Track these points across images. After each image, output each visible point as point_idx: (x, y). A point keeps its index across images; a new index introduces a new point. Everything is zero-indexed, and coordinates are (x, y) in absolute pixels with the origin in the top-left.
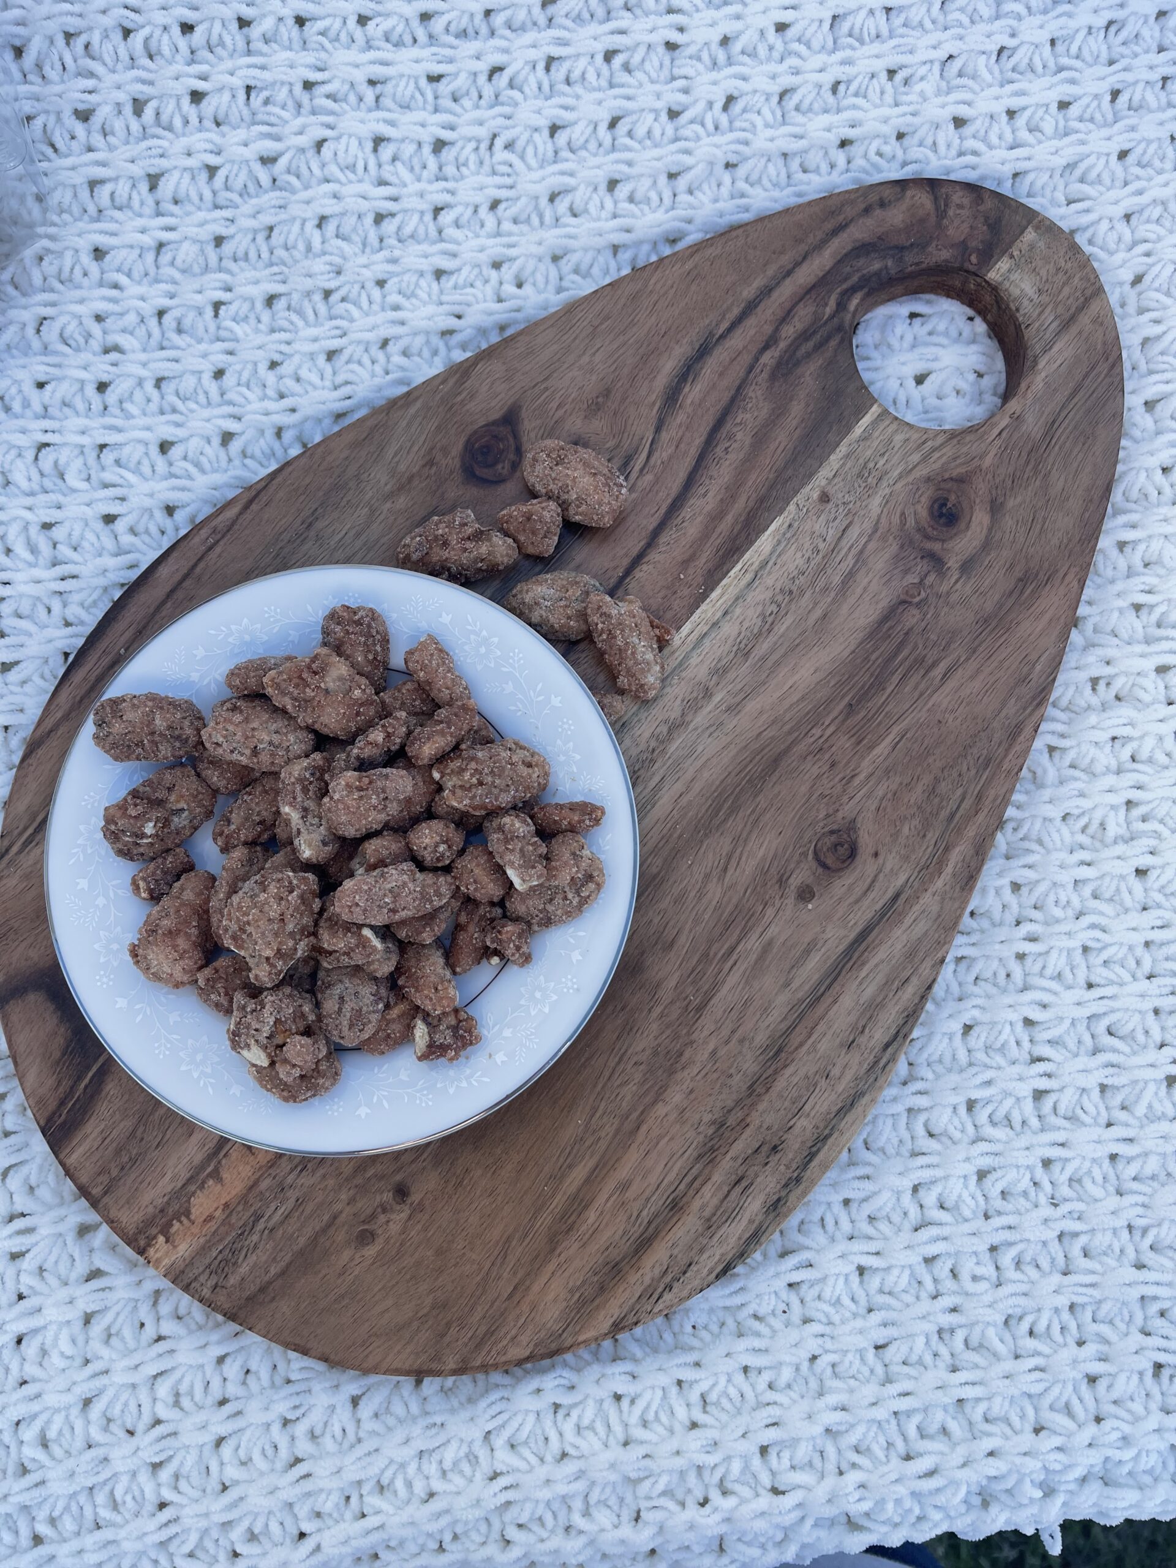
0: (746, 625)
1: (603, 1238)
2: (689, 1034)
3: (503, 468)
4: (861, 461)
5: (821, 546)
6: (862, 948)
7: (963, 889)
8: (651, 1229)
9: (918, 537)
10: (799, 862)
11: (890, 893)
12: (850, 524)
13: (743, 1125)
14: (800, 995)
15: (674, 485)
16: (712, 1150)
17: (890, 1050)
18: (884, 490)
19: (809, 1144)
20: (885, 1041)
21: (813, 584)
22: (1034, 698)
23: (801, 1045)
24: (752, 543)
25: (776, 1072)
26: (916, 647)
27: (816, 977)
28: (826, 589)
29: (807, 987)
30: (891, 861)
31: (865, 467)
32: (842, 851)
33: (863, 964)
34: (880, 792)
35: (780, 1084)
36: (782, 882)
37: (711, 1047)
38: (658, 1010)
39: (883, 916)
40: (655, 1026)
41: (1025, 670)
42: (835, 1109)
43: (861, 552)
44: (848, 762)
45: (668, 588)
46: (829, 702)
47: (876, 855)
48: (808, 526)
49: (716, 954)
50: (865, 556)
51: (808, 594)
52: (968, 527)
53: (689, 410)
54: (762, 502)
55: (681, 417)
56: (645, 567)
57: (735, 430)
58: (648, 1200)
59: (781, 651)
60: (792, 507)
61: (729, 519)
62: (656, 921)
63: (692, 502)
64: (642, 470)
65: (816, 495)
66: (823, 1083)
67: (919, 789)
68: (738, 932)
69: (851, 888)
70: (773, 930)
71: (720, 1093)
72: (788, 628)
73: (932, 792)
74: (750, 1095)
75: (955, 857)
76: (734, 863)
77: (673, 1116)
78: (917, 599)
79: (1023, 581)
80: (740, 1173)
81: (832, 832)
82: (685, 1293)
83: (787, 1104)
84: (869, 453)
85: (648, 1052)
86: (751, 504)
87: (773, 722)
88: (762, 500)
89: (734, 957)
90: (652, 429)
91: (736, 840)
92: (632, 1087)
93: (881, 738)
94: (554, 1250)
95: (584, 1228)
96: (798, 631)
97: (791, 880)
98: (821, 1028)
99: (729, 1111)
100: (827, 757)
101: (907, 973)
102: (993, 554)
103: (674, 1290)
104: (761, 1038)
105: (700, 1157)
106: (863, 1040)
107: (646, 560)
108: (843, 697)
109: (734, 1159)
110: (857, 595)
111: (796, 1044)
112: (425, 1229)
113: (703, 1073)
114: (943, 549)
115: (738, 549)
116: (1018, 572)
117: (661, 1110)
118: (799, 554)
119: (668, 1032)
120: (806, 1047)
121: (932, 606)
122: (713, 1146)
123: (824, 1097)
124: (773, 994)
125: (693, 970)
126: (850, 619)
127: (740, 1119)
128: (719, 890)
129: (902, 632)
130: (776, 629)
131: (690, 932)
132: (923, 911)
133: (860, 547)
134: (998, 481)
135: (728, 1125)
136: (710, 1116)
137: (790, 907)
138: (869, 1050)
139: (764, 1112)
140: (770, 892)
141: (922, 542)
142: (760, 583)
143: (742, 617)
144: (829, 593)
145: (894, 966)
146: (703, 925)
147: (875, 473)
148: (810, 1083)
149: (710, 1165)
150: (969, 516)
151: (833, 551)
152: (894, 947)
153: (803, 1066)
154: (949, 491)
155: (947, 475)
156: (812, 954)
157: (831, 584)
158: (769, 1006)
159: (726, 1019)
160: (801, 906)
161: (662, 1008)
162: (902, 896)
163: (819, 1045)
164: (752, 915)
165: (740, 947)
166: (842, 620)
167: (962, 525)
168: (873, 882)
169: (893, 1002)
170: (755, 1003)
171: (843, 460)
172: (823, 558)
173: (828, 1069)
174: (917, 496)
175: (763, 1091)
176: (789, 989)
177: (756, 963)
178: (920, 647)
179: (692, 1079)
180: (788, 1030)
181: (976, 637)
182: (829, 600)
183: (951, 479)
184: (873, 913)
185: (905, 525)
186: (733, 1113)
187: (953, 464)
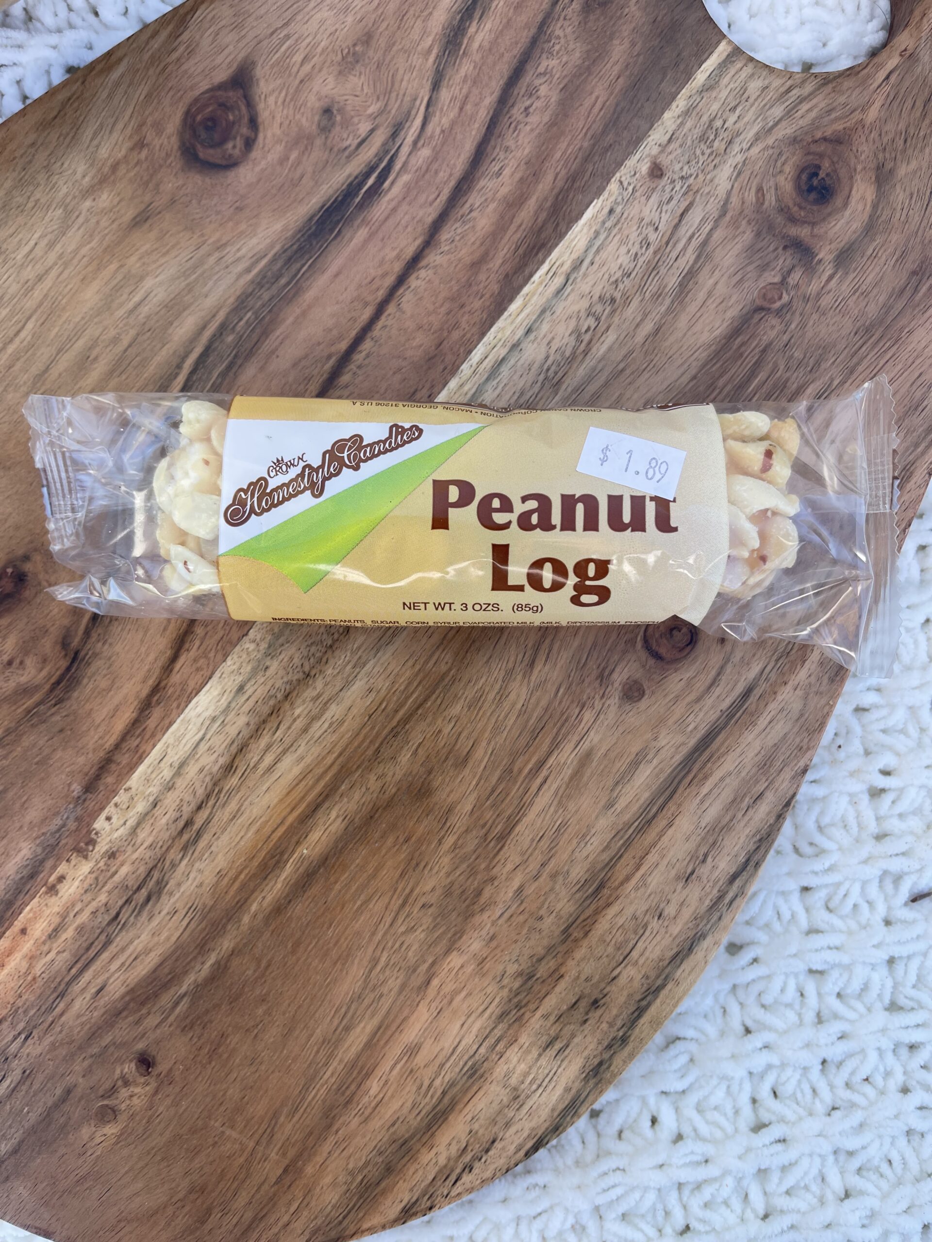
0: (555, 346)
1: (388, 1112)
2: (488, 869)
3: (234, 147)
4: (705, 118)
5: (652, 237)
6: (704, 757)
7: (832, 680)
8: (446, 1100)
9: (779, 220)
10: (625, 652)
11: (740, 688)
12: (691, 204)
13: (556, 976)
14: (627, 817)
15: (459, 162)
16: (519, 1006)
17: (738, 883)
18: (735, 158)
19: (638, 997)
20: (732, 870)
23: (628, 879)
24: (561, 236)
25: (597, 912)
26: (776, 367)
27: (647, 795)
28: (657, 296)
29: (635, 808)
30: (743, 647)
31: (710, 126)
32: (681, 636)
33: (706, 778)
35: (603, 925)
36: (604, 677)
37: (516, 884)
38: (450, 840)
39: (731, 716)
40: (446, 860)
41: (918, 394)
42: (670, 954)
43: (705, 243)
45: (453, 299)
47: (724, 640)
48: (634, 211)
49: (520, 771)
50: (709, 248)
51: (635, 303)
52: (845, 206)
53: (477, 57)
54: (574, 181)
55: (466, 68)
56: (423, 273)
57: (537, 82)
58: (442, 1066)
59: (602, 379)
60: (613, 186)
61: (532, 204)
62: (446, 730)
63: (482, 183)
64: (415, 143)
65: (645, 168)
66: (654, 924)
68: (548, 741)
69: (690, 683)
70: (594, 737)
71: (528, 939)
72: (610, 349)
74: (564, 941)
76: (543, 655)
77: (470, 969)
78: (778, 305)
79: (918, 274)
80: (552, 1033)
82: (488, 1174)
83: (610, 949)
84: (715, 107)
85: (439, 892)
86: (560, 183)
88: (573, 178)
89: (544, 773)
90: (428, 86)
92: (420, 934)
94: (330, 1126)
95: (366, 1100)
96: (623, 352)
97: (615, 676)
98: (652, 858)
99: (540, 960)
101: (760, 787)
102: (879, 240)
103: (475, 1171)
104: (578, 872)
105: (503, 1015)
106: (704, 871)
107: (423, 263)
109: (546, 1017)
110: (700, 302)
111: (621, 878)
112: (176, 1104)
113: (506, 915)
114: (813, 236)
115: (543, 245)
116: (911, 264)
117: (455, 960)
118: (623, 250)
119: (464, 866)
120: (633, 882)
121: (798, 313)
122: (520, 1001)
123: (655, 942)
124: (594, 816)
125: (493, 791)
126: (690, 333)
127: (553, 968)
128: (524, 690)
129: (757, 350)
130: (594, 350)
131: (489, 743)
132: (782, 710)
133: (703, 236)
134: (885, 140)
135: (538, 976)
136: (516, 966)
137: (613, 709)
138: (711, 884)
139: (583, 959)
140: (588, 691)
141: (785, 226)
142: (572, 290)
143: (550, 337)
144: (664, 299)
145: (744, 779)
146: (505, 733)
147: (723, 135)
148: (638, 926)
149: (516, 1025)
150: (847, 189)
151: (667, 243)
152: (743, 756)
153: (631, 903)
154: (821, 156)
155: (819, 135)
156: (642, 766)
157: (665, 287)
158: (589, 831)
159: (535, 849)
160: (628, 707)
161: (455, 837)
162: (755, 692)
163: (650, 879)
164: (566, 720)
165: (551, 761)
166: (680, 335)
167: (839, 201)
168: (719, 674)
169: (742, 824)
170: (570, 829)
171: (680, 120)
172: (655, 253)
173: (662, 906)
174: (779, 164)
175: (581, 935)
176: (613, 810)
177: (571, 779)
178: (782, 367)
179: (494, 923)
180: (611, 860)
181: (856, 352)
182: (663, 309)
183: (825, 139)
184: (718, 713)
185: (762, 204)
186: (543, 963)
187: (826, 119)
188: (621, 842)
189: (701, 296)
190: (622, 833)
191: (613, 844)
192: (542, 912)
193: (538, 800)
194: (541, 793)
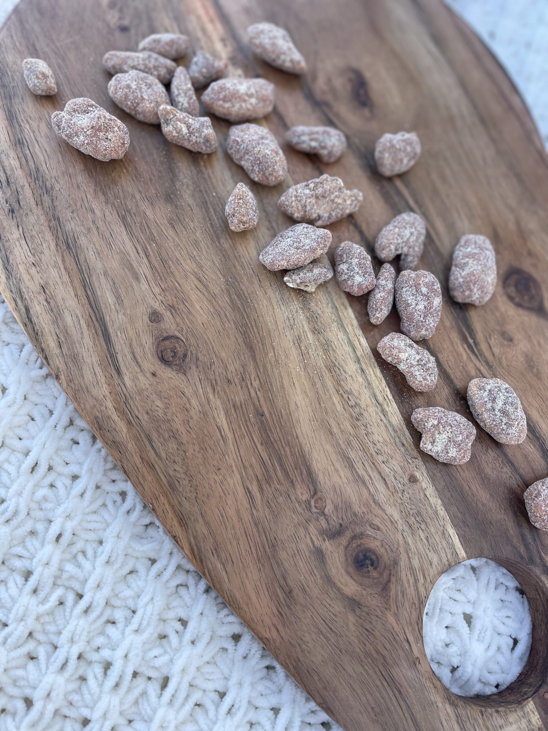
0: (349, 379)
2: (113, 204)
4: (429, 521)
5: (380, 458)
6: (100, 333)
7: (96, 418)
8: (16, 124)
9: (357, 530)
10: (178, 325)
11: (123, 369)
12: (388, 488)
13: (39, 203)
14: (94, 278)
16: (37, 179)
17: (23, 310)
18: (401, 525)
20: (31, 310)
21: (356, 437)
22: (199, 549)
23: (64, 261)
25: (57, 238)
26: (280, 483)
27: (99, 293)
28: (349, 443)
29: (96, 284)
30: (144, 382)
31: (423, 521)
32: (169, 355)
33: (88, 326)
34: (194, 402)
35: (48, 236)
36: (172, 308)
37: (97, 212)
38: (138, 196)
39: (112, 356)
41: (223, 555)
42: (11, 258)
43: (364, 483)
44: (225, 392)
46: (272, 402)
47: (154, 375)
48: (399, 457)
50: (360, 484)
51: (351, 430)
52: (348, 573)
58: (34, 132)
60: (415, 453)
62: (192, 225)
63: (447, 390)
65: (417, 474)
66: (32, 259)
67: (182, 429)
68: (156, 264)
69: (141, 345)
70: (144, 286)
71: (67, 201)
72: (334, 404)
73: (174, 435)
75: (121, 426)
76: (200, 286)
78: (312, 503)
79: (289, 593)
80: (13, 185)
81: (185, 356)
83: (34, 233)
84: (433, 530)
87: (277, 360)
89: (142, 254)
91: (214, 296)
93: (230, 423)
96: (329, 410)
97: (169, 314)
98: (66, 278)
99: (52, 200)
100: (237, 381)
101: (65, 350)
102: (319, 581)
104: (83, 241)
105: (38, 170)
106: (41, 298)
108: (270, 414)
109: (22, 187)
110: (335, 463)
111: (66, 258)
113: (85, 199)
114: (340, 544)
116: (297, 593)
118: (381, 440)
119: (121, 195)
120: (60, 262)
121: (302, 511)
122: (39, 180)
123: (23, 254)
124: (105, 263)
125: (148, 227)
126: (322, 448)
127: (44, 203)
128: (188, 269)
129: (294, 479)
130: (337, 396)
131: (173, 238)
132: (98, 383)
133: (368, 484)
134: (373, 617)
135: (45, 195)
136: (57, 189)
137: (152, 303)
138: (32, 297)
139: (38, 218)
140: (169, 297)
141: (353, 532)
142: (373, 403)
143: (355, 379)
144: (346, 445)
145: (75, 343)
146: (173, 249)
147: (417, 525)
148: (36, 252)
149: (29, 173)
150: (356, 579)
151: (373, 463)
152: (87, 350)
153: (50, 255)
154: (381, 574)
155: (393, 579)
156: (115, 299)
157: (351, 449)
158: (100, 257)
159: (108, 229)
160: (149, 310)
161: (138, 199)
162: (116, 375)
163: (56, 270)
164: (161, 279)
165: (145, 260)
166: (323, 443)
167: (351, 569)
168: (137, 363)
169: (52, 330)
170: (106, 250)
171: (434, 508)
172: (372, 455)
173: (38, 269)
174: (387, 547)
175: (51, 225)
176: (103, 274)
177: (131, 264)
178: (278, 487)
179: (85, 192)
180: (78, 259)
181: (265, 532)
182: (341, 443)
183: (389, 581)
184: (117, 351)
185: (370, 526)
186: (50, 201)
187: (399, 589)
188: (84, 268)
189: (338, 466)
190: (88, 271)
191: (85, 264)
192: (75, 214)
193: (131, 244)
194: (133, 247)
